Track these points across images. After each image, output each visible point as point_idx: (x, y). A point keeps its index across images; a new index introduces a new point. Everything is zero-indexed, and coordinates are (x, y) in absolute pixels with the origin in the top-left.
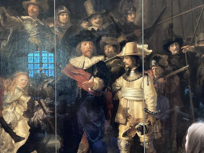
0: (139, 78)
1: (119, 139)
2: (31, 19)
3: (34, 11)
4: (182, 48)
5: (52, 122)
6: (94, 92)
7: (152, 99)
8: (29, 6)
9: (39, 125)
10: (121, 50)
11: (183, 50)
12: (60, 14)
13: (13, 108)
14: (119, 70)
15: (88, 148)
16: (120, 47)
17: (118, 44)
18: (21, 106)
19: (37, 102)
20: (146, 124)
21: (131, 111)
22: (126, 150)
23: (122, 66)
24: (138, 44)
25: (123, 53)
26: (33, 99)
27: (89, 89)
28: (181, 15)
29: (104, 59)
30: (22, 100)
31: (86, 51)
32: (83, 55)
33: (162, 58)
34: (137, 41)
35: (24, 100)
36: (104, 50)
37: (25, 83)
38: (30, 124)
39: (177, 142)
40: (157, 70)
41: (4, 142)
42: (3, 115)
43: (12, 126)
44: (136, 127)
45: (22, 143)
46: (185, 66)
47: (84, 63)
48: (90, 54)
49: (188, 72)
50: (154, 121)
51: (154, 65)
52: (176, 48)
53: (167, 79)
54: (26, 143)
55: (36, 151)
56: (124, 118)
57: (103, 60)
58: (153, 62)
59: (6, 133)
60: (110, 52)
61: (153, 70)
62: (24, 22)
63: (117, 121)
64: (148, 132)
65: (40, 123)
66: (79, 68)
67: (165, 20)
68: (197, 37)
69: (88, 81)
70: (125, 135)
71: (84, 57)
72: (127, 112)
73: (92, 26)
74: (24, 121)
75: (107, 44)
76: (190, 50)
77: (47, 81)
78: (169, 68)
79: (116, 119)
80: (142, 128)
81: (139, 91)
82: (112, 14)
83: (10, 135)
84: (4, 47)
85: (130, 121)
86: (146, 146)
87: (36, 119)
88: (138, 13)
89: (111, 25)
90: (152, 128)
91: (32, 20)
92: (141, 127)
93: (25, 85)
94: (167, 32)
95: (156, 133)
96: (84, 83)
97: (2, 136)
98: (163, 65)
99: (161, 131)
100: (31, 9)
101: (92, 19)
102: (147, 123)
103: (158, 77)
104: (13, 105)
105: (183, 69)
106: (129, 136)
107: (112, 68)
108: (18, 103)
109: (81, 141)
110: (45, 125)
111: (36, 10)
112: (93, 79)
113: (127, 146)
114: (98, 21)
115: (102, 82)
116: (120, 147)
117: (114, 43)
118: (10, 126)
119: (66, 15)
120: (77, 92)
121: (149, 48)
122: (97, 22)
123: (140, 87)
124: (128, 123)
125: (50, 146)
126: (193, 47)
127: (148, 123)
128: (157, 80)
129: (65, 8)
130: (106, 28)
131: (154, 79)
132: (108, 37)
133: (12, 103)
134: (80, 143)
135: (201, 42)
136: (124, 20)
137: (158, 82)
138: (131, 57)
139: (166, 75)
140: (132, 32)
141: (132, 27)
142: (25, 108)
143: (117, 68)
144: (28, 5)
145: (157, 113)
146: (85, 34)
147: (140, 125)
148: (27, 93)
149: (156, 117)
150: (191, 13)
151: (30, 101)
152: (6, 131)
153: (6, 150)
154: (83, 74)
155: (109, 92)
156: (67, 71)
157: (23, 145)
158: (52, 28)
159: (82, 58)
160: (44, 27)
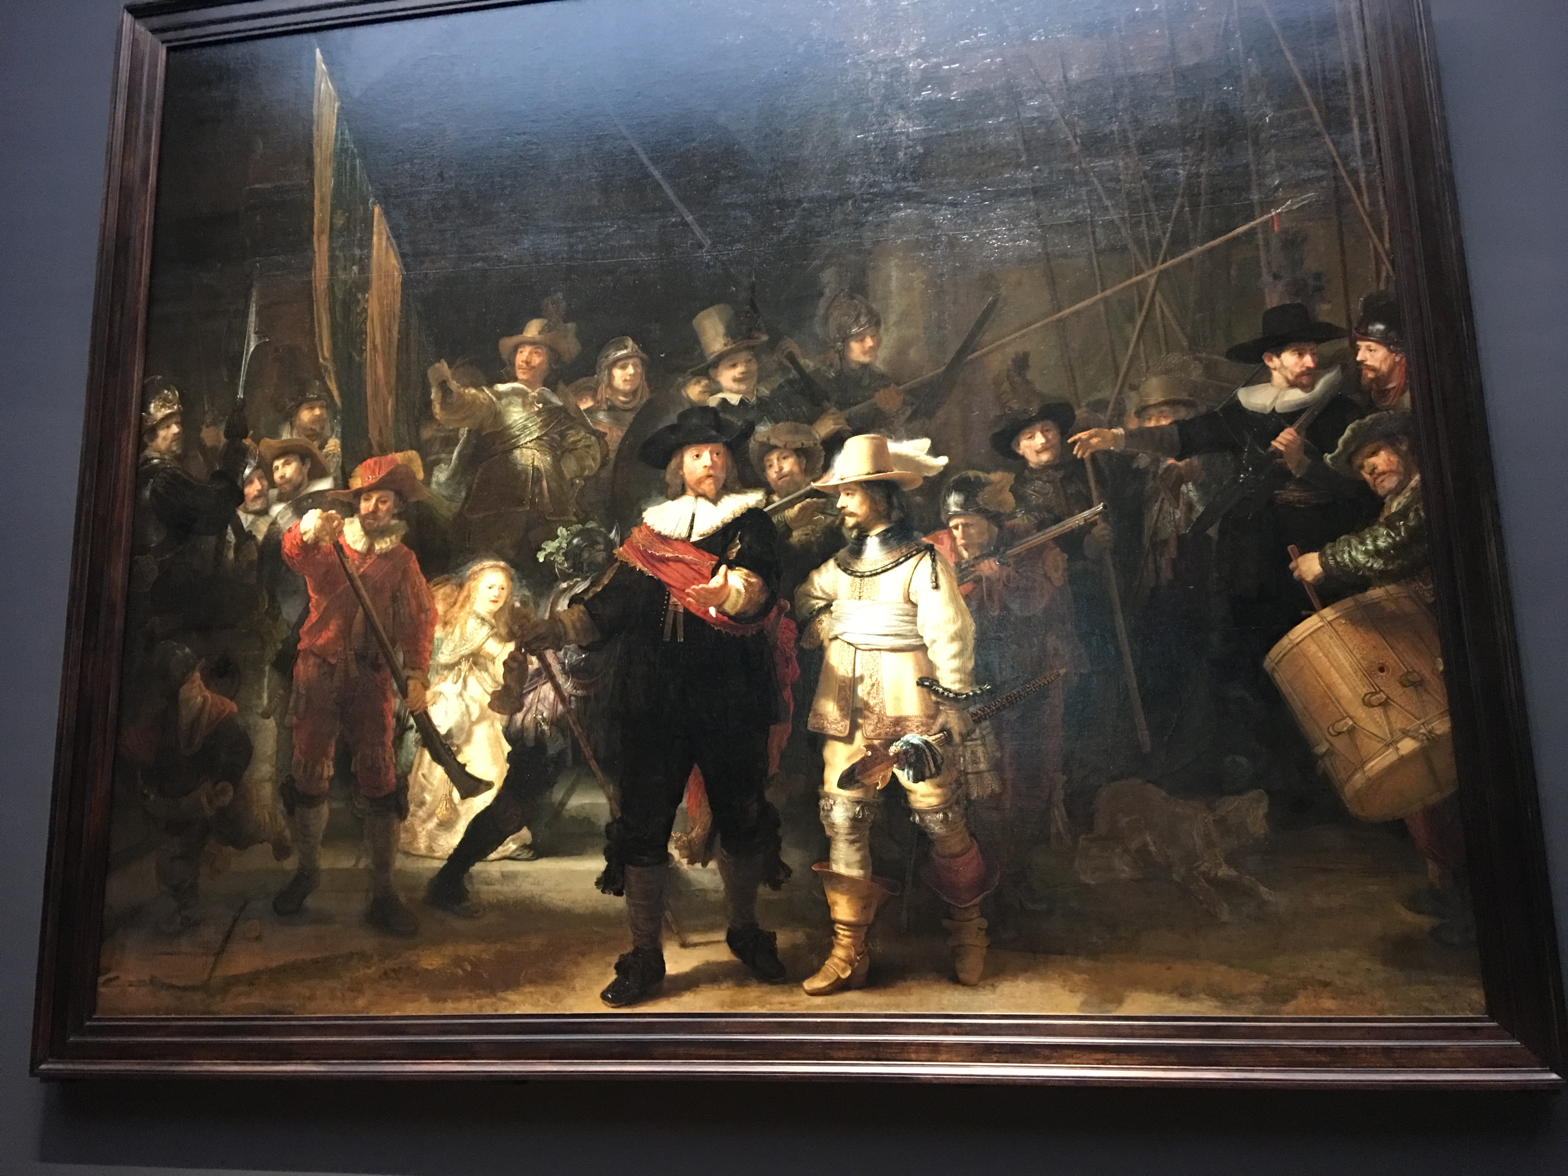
0: (897, 564)
1: (824, 798)
2: (522, 390)
3: (533, 364)
4: (1070, 441)
5: (582, 728)
6: (732, 622)
7: (953, 639)
8: (520, 350)
9: (540, 736)
10: (827, 467)
11: (1076, 448)
12: (614, 363)
13: (461, 680)
14: (820, 537)
15: (709, 826)
16: (823, 453)
17: (816, 444)
18: (485, 675)
19: (534, 659)
20: (933, 738)
21: (869, 688)
22: (852, 837)
23: (833, 522)
24: (891, 438)
25: (833, 475)
26: (523, 650)
27: (712, 611)
28: (1060, 320)
29: (765, 501)
30: (488, 653)
31: (701, 478)
32: (689, 491)
33: (990, 483)
34: (889, 430)
35: (495, 655)
36: (764, 470)
37: (499, 596)
38: (510, 734)
39: (1070, 813)
40: (972, 531)
41: (428, 797)
42: (429, 705)
43: (456, 742)
44: (893, 749)
45: (483, 801)
46: (1090, 507)
47: (693, 520)
48: (712, 487)
49: (1102, 530)
50: (966, 725)
51: (958, 510)
52: (1043, 440)
53: (1011, 561)
54: (497, 799)
55: (529, 829)
56: (844, 716)
57: (760, 507)
58: (954, 501)
59: (435, 764)
60: (786, 476)
61: (955, 532)
62: (504, 401)
63: (814, 728)
64: (940, 770)
65: (543, 731)
66: (677, 539)
67: (998, 343)
68: (1133, 394)
69: (707, 583)
70: (847, 780)
71: (693, 498)
72: (854, 690)
73: (720, 390)
74: (492, 725)
75: (774, 448)
76: (1103, 447)
77: (571, 588)
78: (1021, 519)
79: (812, 722)
80: (915, 753)
81: (901, 612)
82: (791, 345)
83: (447, 772)
84: (439, 484)
85: (868, 727)
86: (935, 825)
87: (529, 717)
88: (887, 330)
89: (790, 382)
90: (960, 756)
91: (528, 393)
92: (912, 751)
93: (500, 604)
94: (1006, 386)
95: (978, 773)
96: (693, 590)
97: (424, 776)
98: (992, 508)
99: (997, 767)
100: (525, 358)
101: (720, 368)
102: (938, 736)
103: (978, 554)
104: (460, 669)
105: (1078, 519)
106: (863, 785)
107: (795, 534)
108: (475, 663)
109: (684, 800)
110: (561, 740)
111: (541, 358)
112: (726, 575)
113: (855, 822)
114: (743, 373)
115: (757, 583)
116: (832, 825)
117: (800, 441)
118: (448, 742)
119: (635, 366)
120: (670, 620)
121: (934, 451)
122: (737, 376)
123: (904, 598)
124: (859, 735)
125: (574, 815)
126: (1120, 431)
127: (941, 731)
128: (973, 566)
129: (630, 343)
130: (772, 392)
131: (958, 564)
132: (777, 423)
133: (458, 663)
134: (680, 806)
135: (1153, 411)
136: (837, 361)
137: (977, 573)
138: (866, 486)
139: (1009, 546)
140: (865, 399)
141: (866, 382)
142: (497, 679)
143: (813, 530)
144: (515, 349)
145: (975, 694)
146: (695, 420)
147: (908, 743)
148: (503, 631)
149: (972, 709)
150: (1102, 308)
151: (512, 656)
152: (437, 758)
153: (432, 825)
154: (689, 557)
155: (783, 620)
156: (636, 549)
157: (488, 809)
158: (588, 411)
159: (686, 504)
160: (563, 409)
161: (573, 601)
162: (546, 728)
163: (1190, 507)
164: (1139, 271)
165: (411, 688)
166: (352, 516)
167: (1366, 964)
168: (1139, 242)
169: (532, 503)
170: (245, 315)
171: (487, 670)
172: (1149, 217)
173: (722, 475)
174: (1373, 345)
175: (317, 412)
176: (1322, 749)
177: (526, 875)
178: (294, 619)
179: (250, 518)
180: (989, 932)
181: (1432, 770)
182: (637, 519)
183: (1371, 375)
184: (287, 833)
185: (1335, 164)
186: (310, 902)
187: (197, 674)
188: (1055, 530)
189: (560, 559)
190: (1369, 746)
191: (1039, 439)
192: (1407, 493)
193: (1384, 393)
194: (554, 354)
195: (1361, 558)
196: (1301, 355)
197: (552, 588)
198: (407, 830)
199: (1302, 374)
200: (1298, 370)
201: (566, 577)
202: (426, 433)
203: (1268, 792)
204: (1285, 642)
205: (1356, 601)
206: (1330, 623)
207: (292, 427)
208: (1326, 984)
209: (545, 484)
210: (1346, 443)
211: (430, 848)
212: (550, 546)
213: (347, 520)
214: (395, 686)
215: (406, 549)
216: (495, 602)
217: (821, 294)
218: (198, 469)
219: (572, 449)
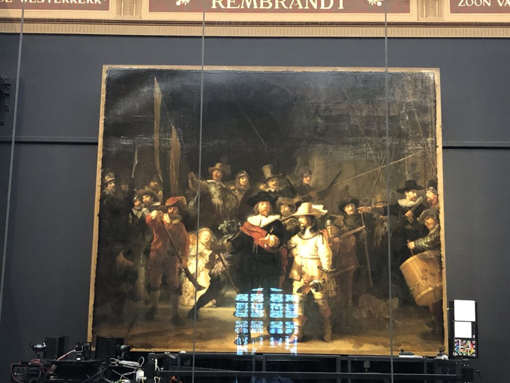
0: (313, 237)
3: (218, 175)
4: (358, 209)
5: (230, 274)
6: (270, 249)
7: (327, 257)
9: (218, 276)
10: (296, 210)
11: (359, 211)
12: (240, 177)
14: (294, 229)
16: (296, 207)
17: (294, 204)
19: (217, 255)
20: (321, 281)
21: (305, 268)
22: (300, 305)
23: (298, 225)
24: (313, 204)
25: (298, 212)
26: (214, 253)
27: (265, 246)
28: (357, 178)
29: (280, 218)
30: (204, 253)
31: (263, 210)
32: (260, 214)
33: (338, 218)
34: (313, 202)
35: (206, 254)
36: (280, 210)
37: (208, 238)
39: (353, 301)
40: (333, 230)
42: (188, 266)
43: (195, 276)
45: (203, 292)
46: (362, 226)
47: (261, 221)
48: (266, 213)
49: (364, 232)
50: (329, 279)
51: (330, 224)
53: (342, 238)
54: (207, 291)
55: (215, 300)
56: (299, 274)
57: (278, 219)
58: (328, 222)
59: (190, 282)
60: (286, 212)
61: (328, 230)
62: (209, 185)
64: (322, 289)
66: (256, 226)
67: (341, 182)
68: (374, 199)
69: (264, 238)
70: (299, 291)
71: (261, 216)
73: (269, 187)
74: (205, 272)
75: (283, 204)
76: (366, 211)
77: (227, 237)
78: (345, 228)
79: (290, 276)
81: (314, 249)
83: (193, 284)
85: (305, 278)
86: (320, 303)
87: (216, 270)
89: (288, 187)
90: (327, 286)
91: (216, 183)
93: (208, 240)
94: (343, 193)
95: (331, 291)
96: (261, 240)
97: (187, 284)
98: (338, 225)
99: (336, 289)
100: (215, 174)
101: (270, 181)
103: (334, 236)
104: (197, 257)
106: (303, 292)
107: (288, 227)
108: (201, 256)
110: (224, 277)
111: (220, 174)
112: (269, 237)
113: (301, 302)
114: (275, 183)
115: (278, 239)
117: (290, 203)
118: (193, 276)
119: (246, 178)
120: (254, 247)
121: (324, 209)
123: (315, 246)
124: (302, 280)
125: (228, 296)
126: (370, 208)
128: (332, 239)
129: (245, 172)
130: (283, 189)
131: (329, 238)
132: (284, 197)
133: (196, 255)
135: (378, 203)
136: (300, 183)
137: (333, 241)
138: (306, 216)
139: (342, 235)
140: (307, 193)
141: (307, 189)
142: (207, 260)
143: (292, 227)
144: (213, 171)
145: (332, 271)
146: (262, 195)
148: (209, 248)
149: (331, 275)
150: (367, 175)
151: (211, 254)
152: (190, 280)
153: (189, 297)
154: (259, 231)
155: (284, 249)
156: (246, 229)
157: (204, 294)
158: (233, 190)
159: (259, 217)
160: (226, 189)
161: (228, 240)
162: (220, 274)
163: (386, 228)
164: (377, 167)
165: (183, 261)
166: (166, 213)
167: (417, 338)
168: (377, 159)
169: (217, 213)
170: (134, 153)
171: (204, 258)
172: (380, 154)
173: (269, 210)
174: (430, 192)
175: (156, 183)
176: (411, 289)
177: (215, 311)
178: (149, 241)
179: (136, 211)
180: (332, 329)
181: (435, 295)
182: (246, 220)
183: (429, 199)
184: (149, 298)
185: (425, 146)
186: (155, 316)
187: (121, 254)
188: (353, 231)
189: (225, 229)
190: (422, 288)
191: (350, 208)
192: (435, 229)
193: (432, 205)
194: (223, 173)
195: (423, 244)
196: (414, 193)
197: (222, 237)
198: (182, 298)
199: (414, 198)
200: (413, 197)
201: (226, 234)
202: (187, 192)
203: (399, 298)
204: (405, 262)
205: (422, 255)
206: (415, 259)
207: (149, 186)
208: (408, 343)
209: (221, 209)
210: (422, 216)
211: (188, 303)
212: (222, 226)
213: (165, 214)
214: (179, 260)
215: (182, 223)
216: (206, 239)
217: (296, 164)
218: (120, 196)
219: (229, 199)
